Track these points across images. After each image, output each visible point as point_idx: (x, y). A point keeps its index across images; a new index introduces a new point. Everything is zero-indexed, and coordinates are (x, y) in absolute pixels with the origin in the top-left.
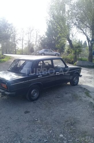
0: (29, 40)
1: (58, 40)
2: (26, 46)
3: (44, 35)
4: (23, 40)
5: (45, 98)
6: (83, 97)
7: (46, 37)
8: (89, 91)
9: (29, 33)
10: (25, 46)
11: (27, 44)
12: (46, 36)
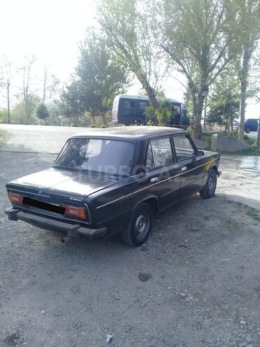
0: (26, 86)
1: (107, 87)
2: (19, 102)
3: (74, 75)
4: (9, 85)
5: (161, 234)
6: (251, 224)
7: (78, 78)
8: (254, 209)
9: (24, 68)
10: (15, 102)
11: (22, 98)
12: (77, 76)
